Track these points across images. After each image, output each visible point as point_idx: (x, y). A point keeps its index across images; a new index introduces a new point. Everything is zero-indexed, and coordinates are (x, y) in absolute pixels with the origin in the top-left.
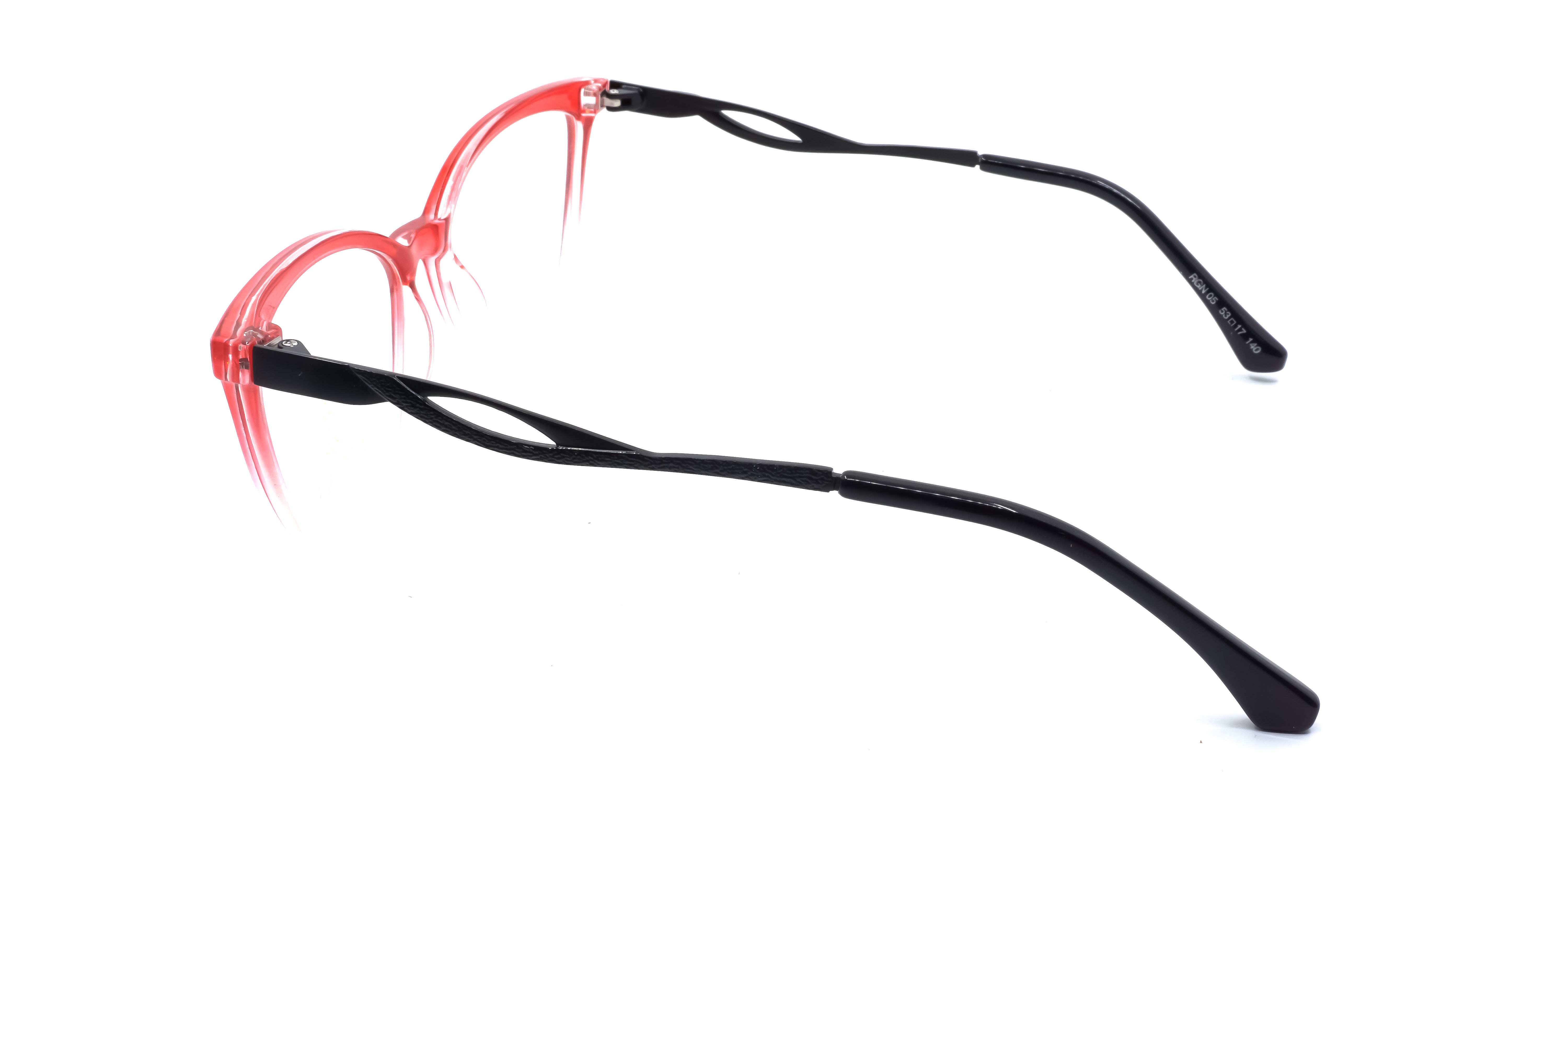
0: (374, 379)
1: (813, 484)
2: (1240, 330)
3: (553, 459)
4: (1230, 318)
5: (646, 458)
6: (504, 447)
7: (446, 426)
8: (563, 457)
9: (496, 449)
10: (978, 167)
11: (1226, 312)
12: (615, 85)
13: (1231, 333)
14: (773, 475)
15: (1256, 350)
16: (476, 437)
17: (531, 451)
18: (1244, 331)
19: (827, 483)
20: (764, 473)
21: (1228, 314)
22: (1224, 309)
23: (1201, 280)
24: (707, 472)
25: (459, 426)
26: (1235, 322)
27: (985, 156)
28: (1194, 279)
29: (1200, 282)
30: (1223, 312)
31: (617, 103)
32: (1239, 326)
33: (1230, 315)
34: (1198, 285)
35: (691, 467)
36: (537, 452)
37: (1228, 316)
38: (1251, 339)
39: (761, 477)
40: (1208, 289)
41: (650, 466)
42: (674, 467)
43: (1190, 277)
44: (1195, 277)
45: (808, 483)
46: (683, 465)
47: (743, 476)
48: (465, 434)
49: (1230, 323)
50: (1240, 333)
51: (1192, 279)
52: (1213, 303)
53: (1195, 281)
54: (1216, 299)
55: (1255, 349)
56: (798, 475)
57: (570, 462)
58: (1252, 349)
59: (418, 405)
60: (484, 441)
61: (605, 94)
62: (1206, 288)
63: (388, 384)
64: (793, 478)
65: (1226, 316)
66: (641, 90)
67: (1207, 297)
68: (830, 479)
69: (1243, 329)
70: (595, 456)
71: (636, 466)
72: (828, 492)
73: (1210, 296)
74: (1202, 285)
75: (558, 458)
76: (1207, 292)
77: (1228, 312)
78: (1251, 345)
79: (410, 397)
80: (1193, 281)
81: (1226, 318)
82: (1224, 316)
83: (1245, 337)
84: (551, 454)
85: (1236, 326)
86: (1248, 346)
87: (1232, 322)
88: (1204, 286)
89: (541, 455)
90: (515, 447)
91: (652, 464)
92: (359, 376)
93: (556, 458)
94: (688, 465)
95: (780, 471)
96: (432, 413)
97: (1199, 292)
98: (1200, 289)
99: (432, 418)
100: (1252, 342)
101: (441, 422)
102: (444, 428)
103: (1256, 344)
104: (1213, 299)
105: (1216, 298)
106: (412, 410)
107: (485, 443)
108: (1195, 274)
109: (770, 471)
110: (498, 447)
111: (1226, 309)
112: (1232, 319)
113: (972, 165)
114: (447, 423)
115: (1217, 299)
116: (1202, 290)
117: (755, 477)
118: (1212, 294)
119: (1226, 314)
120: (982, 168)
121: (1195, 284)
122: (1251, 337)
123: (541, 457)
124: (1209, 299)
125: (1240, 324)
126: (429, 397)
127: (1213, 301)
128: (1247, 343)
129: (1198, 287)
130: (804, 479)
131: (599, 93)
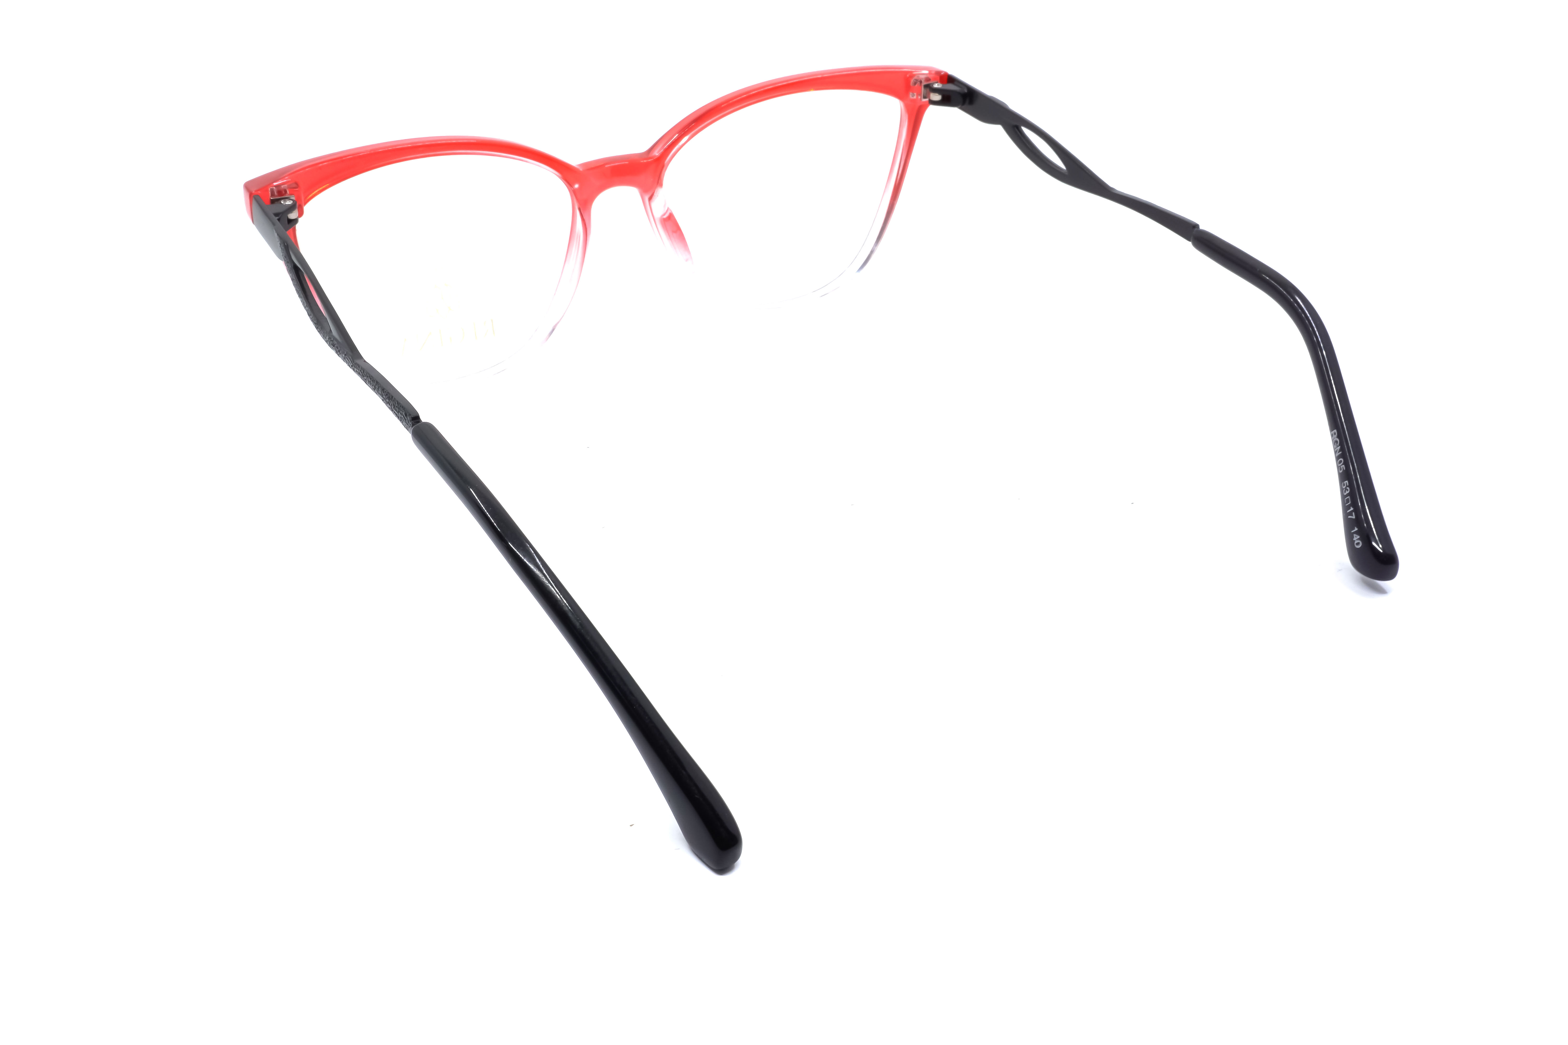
4: (1347, 495)
15: (1358, 544)
18: (1354, 517)
22: (1347, 482)
23: (1338, 440)
26: (1350, 502)
30: (1345, 485)
31: (937, 97)
32: (1352, 509)
33: (1348, 492)
34: (1335, 444)
38: (1356, 529)
40: (1341, 452)
44: (1335, 434)
49: (1346, 502)
50: (1350, 517)
52: (1341, 472)
53: (1334, 438)
54: (1343, 467)
58: (1355, 541)
61: (929, 86)
65: (1345, 492)
69: (1353, 513)
73: (1340, 462)
74: (1337, 446)
76: (1340, 457)
77: (1348, 488)
78: (1355, 535)
83: (1353, 524)
85: (1349, 507)
100: (1356, 532)
103: (1358, 537)
108: (1335, 431)
111: (1348, 485)
112: (1349, 497)
116: (1337, 452)
118: (1342, 460)
120: (1195, 244)
124: (1339, 465)
125: (1353, 506)
127: (1341, 469)
128: (1353, 532)
131: (924, 83)
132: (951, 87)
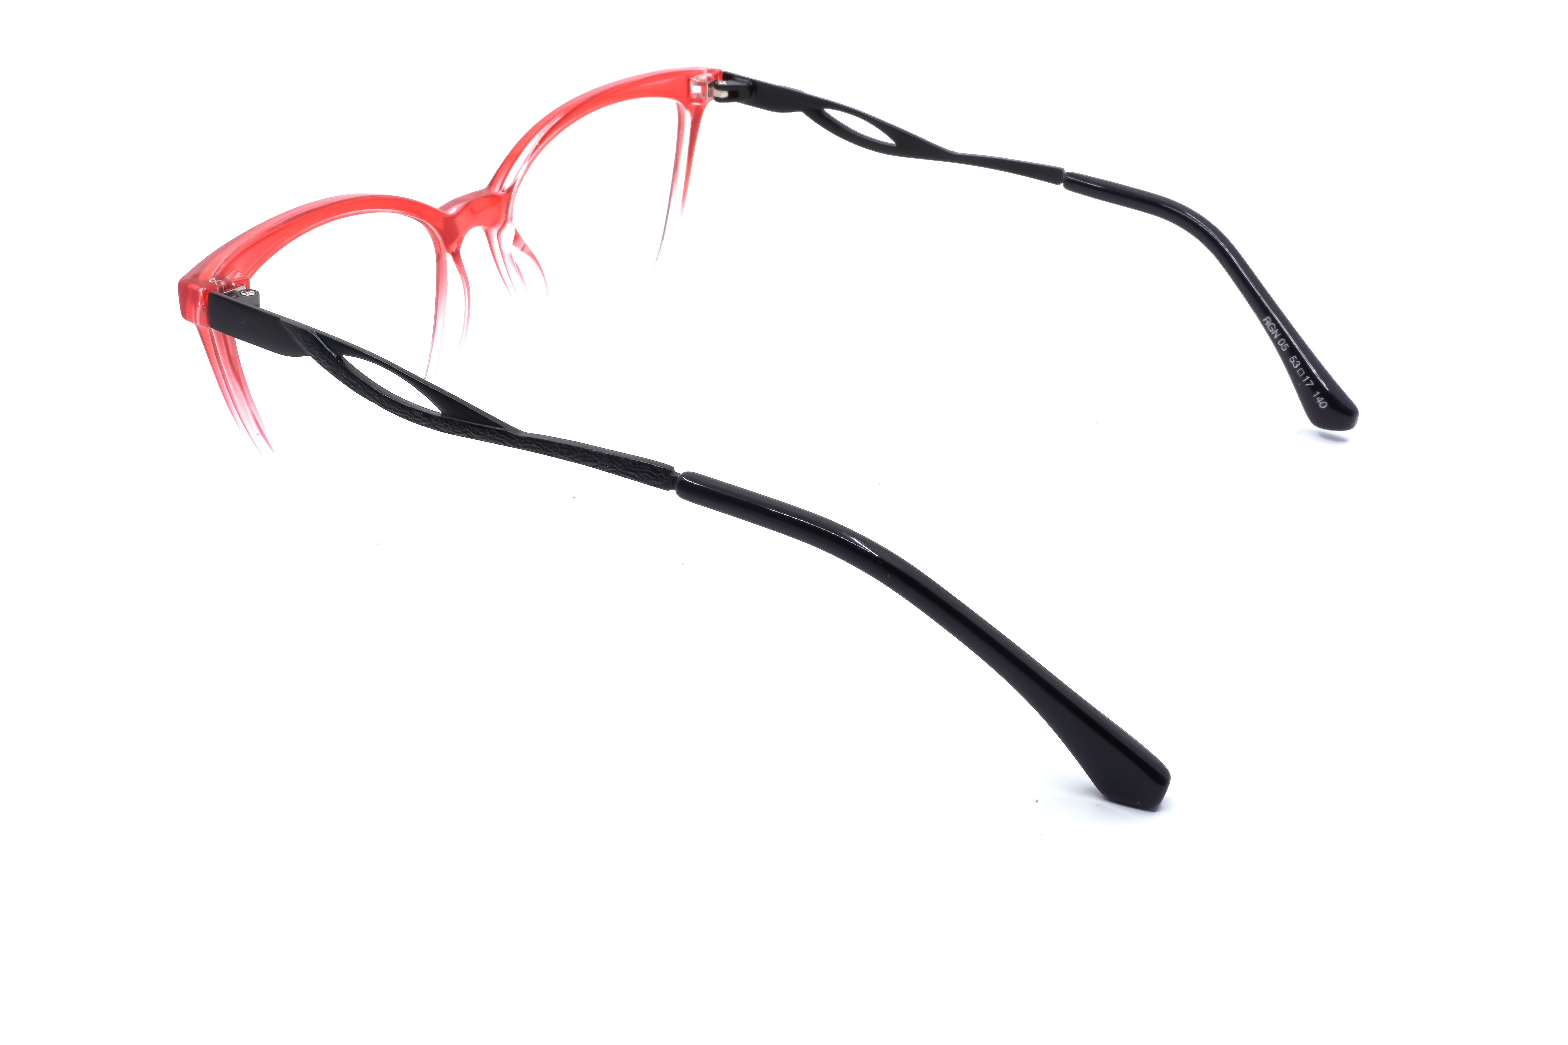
0: (299, 334)
1: (654, 481)
2: (1308, 381)
3: (438, 427)
4: (1299, 367)
5: (512, 436)
6: (400, 410)
8: (448, 426)
10: (1062, 185)
11: (1296, 360)
12: (727, 76)
13: (1300, 384)
15: (1323, 405)
16: (377, 398)
17: (420, 416)
18: (1313, 384)
19: (669, 481)
20: (611, 464)
21: (1298, 363)
22: (1294, 357)
23: (1274, 324)
24: (563, 457)
25: (364, 385)
26: (1304, 373)
27: (1070, 174)
28: (1268, 322)
29: (1273, 326)
30: (1293, 359)
31: (724, 94)
32: (1308, 378)
33: (1299, 364)
34: (1271, 329)
36: (425, 419)
37: (1298, 365)
38: (1318, 393)
39: (609, 468)
40: (1280, 334)
41: (516, 444)
42: (536, 448)
43: (1264, 320)
44: (1268, 320)
45: (649, 479)
46: (543, 447)
47: (594, 464)
48: (368, 394)
49: (1298, 373)
50: (1307, 385)
51: (1265, 322)
52: (1284, 350)
53: (1269, 323)
54: (1287, 346)
55: (1322, 403)
56: (641, 469)
57: (451, 432)
58: (1319, 403)
59: (334, 363)
60: (383, 402)
61: (714, 85)
62: (1278, 333)
63: (311, 340)
64: (636, 472)
65: (1295, 365)
66: (751, 84)
67: (1279, 343)
68: (671, 478)
69: (1311, 381)
71: (504, 442)
72: (668, 490)
73: (1282, 342)
74: (1275, 330)
75: (442, 427)
76: (1280, 338)
77: (1297, 362)
78: (1318, 398)
79: (325, 353)
80: (1266, 324)
81: (1296, 367)
82: (1293, 364)
83: (1313, 390)
84: (436, 422)
85: (1304, 377)
86: (1315, 399)
87: (1301, 372)
88: (1277, 330)
89: (428, 422)
90: (408, 411)
92: (287, 329)
94: (547, 447)
95: (625, 464)
96: (345, 371)
97: (1271, 336)
98: (1272, 333)
99: (342, 376)
100: (1319, 396)
101: (350, 380)
102: (354, 386)
103: (1323, 399)
104: (1285, 346)
105: (1287, 344)
106: (329, 366)
108: (1269, 317)
109: (617, 463)
110: (394, 410)
111: (1296, 359)
112: (1301, 369)
113: (1057, 182)
116: (1274, 335)
117: (605, 467)
118: (1284, 340)
119: (1295, 363)
120: (1066, 187)
121: (1268, 327)
122: (1319, 391)
123: (429, 424)
124: (1281, 345)
125: (1308, 375)
126: (344, 356)
127: (1284, 348)
128: (1314, 396)
129: (1271, 331)
130: (646, 474)
131: (708, 83)
132: (731, 83)
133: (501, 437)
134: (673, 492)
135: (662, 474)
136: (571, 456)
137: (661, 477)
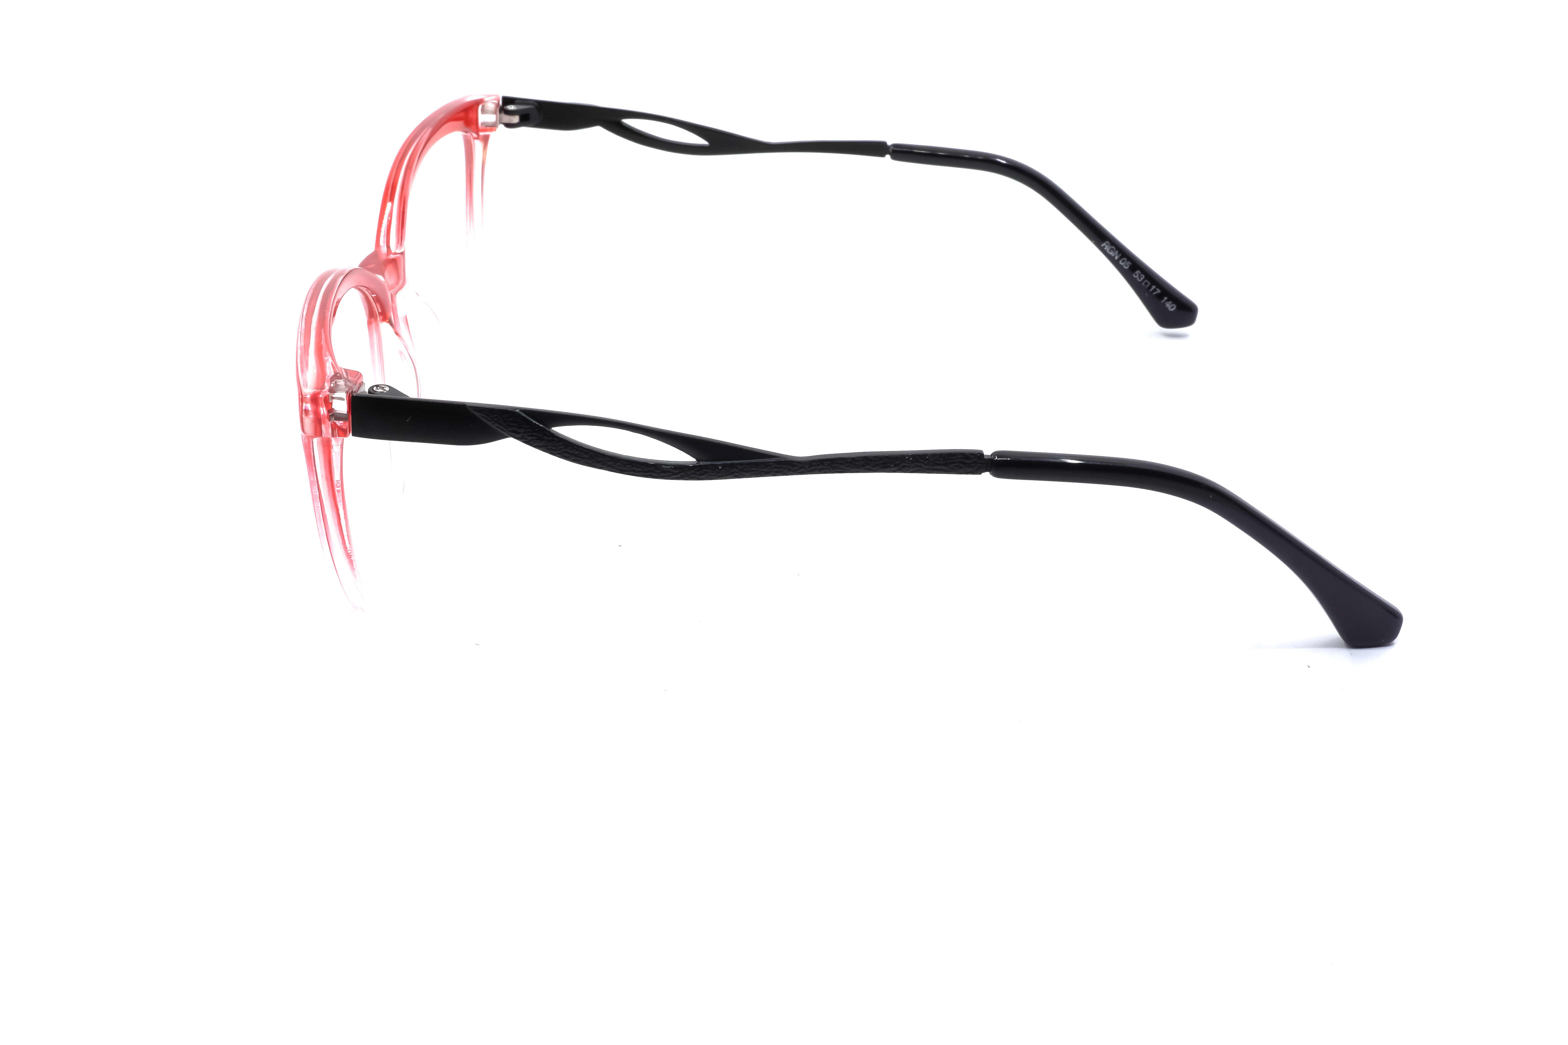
0: (495, 415)
1: (966, 469)
2: (1155, 290)
3: (695, 476)
4: (1144, 280)
5: (794, 464)
6: (641, 470)
7: (576, 456)
8: (706, 473)
9: (631, 473)
10: (888, 157)
11: (1139, 275)
13: (1147, 294)
14: (926, 465)
15: (1172, 307)
16: (609, 463)
17: (671, 470)
18: (1159, 291)
19: (980, 465)
20: (916, 463)
21: (1142, 277)
22: (1138, 272)
23: (1113, 247)
24: (858, 470)
25: (592, 454)
26: (1149, 284)
27: (895, 146)
28: (1107, 246)
29: (1112, 249)
30: (1137, 275)
31: (516, 119)
32: (1154, 287)
33: (1144, 277)
34: (1110, 251)
35: (841, 467)
36: (677, 471)
37: (1142, 279)
38: (1166, 298)
39: (914, 468)
40: (1121, 254)
41: (798, 471)
42: (824, 469)
43: (1102, 245)
44: (1107, 244)
45: (961, 468)
46: (834, 465)
47: (894, 469)
48: (598, 462)
49: (1144, 285)
50: (1153, 294)
51: (1104, 247)
52: (1126, 268)
53: (1107, 248)
55: (1170, 307)
56: (951, 461)
57: (712, 477)
58: (1166, 308)
59: (545, 437)
60: (619, 466)
62: (1119, 253)
63: (511, 419)
64: (946, 465)
65: (1140, 279)
66: (537, 105)
67: (1120, 262)
68: (982, 462)
69: (1158, 289)
70: (740, 467)
71: (784, 472)
72: (981, 474)
73: (1123, 261)
74: (1114, 252)
75: (700, 475)
76: (1120, 258)
77: (1141, 275)
78: (1166, 303)
79: (537, 429)
80: (1105, 249)
81: (1141, 280)
82: (1138, 279)
83: (1160, 297)
84: (693, 471)
85: (1150, 287)
86: (1164, 304)
87: (1146, 284)
88: (1117, 252)
89: (682, 474)
90: (653, 468)
91: (801, 468)
92: (477, 414)
93: (697, 475)
95: (932, 460)
96: (561, 444)
97: (1111, 258)
98: (1113, 255)
99: (560, 450)
100: (1167, 301)
101: (572, 452)
102: (574, 458)
103: (1171, 302)
104: (1127, 264)
105: (1129, 262)
106: (539, 443)
107: (621, 468)
108: (1105, 242)
109: (922, 461)
110: (634, 471)
111: (1140, 272)
112: (1146, 281)
113: (882, 155)
114: (577, 453)
115: (1130, 264)
116: (1115, 256)
117: (907, 468)
118: (1125, 259)
119: (1140, 277)
120: (893, 158)
121: (1108, 251)
122: (1166, 296)
123: (682, 475)
124: (1122, 264)
125: (1154, 285)
126: (553, 428)
127: (1126, 266)
128: (1163, 301)
129: (1111, 253)
130: (956, 465)
131: (497, 110)
133: (779, 468)
134: (987, 475)
135: (975, 460)
136: (868, 467)
137: (974, 462)
